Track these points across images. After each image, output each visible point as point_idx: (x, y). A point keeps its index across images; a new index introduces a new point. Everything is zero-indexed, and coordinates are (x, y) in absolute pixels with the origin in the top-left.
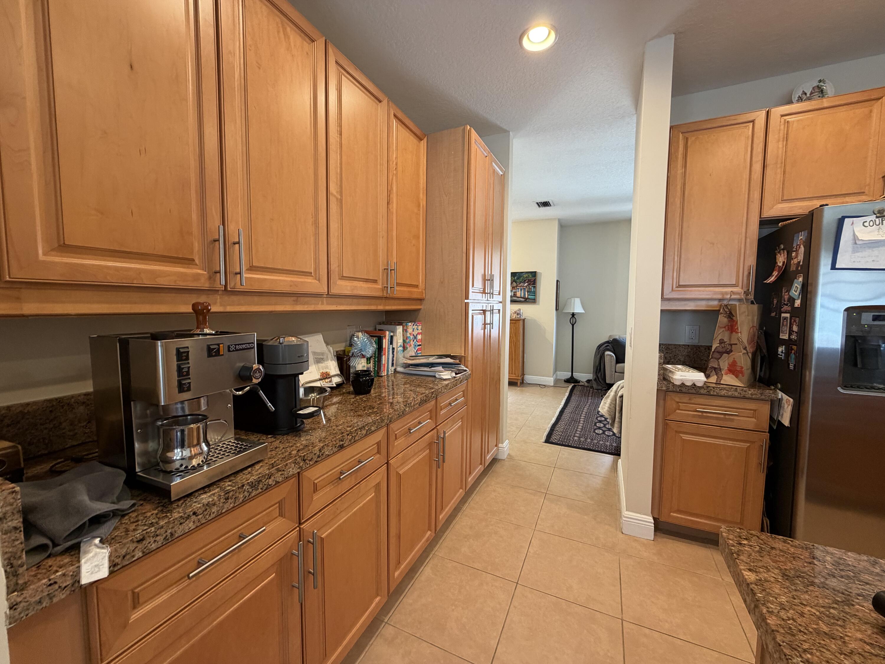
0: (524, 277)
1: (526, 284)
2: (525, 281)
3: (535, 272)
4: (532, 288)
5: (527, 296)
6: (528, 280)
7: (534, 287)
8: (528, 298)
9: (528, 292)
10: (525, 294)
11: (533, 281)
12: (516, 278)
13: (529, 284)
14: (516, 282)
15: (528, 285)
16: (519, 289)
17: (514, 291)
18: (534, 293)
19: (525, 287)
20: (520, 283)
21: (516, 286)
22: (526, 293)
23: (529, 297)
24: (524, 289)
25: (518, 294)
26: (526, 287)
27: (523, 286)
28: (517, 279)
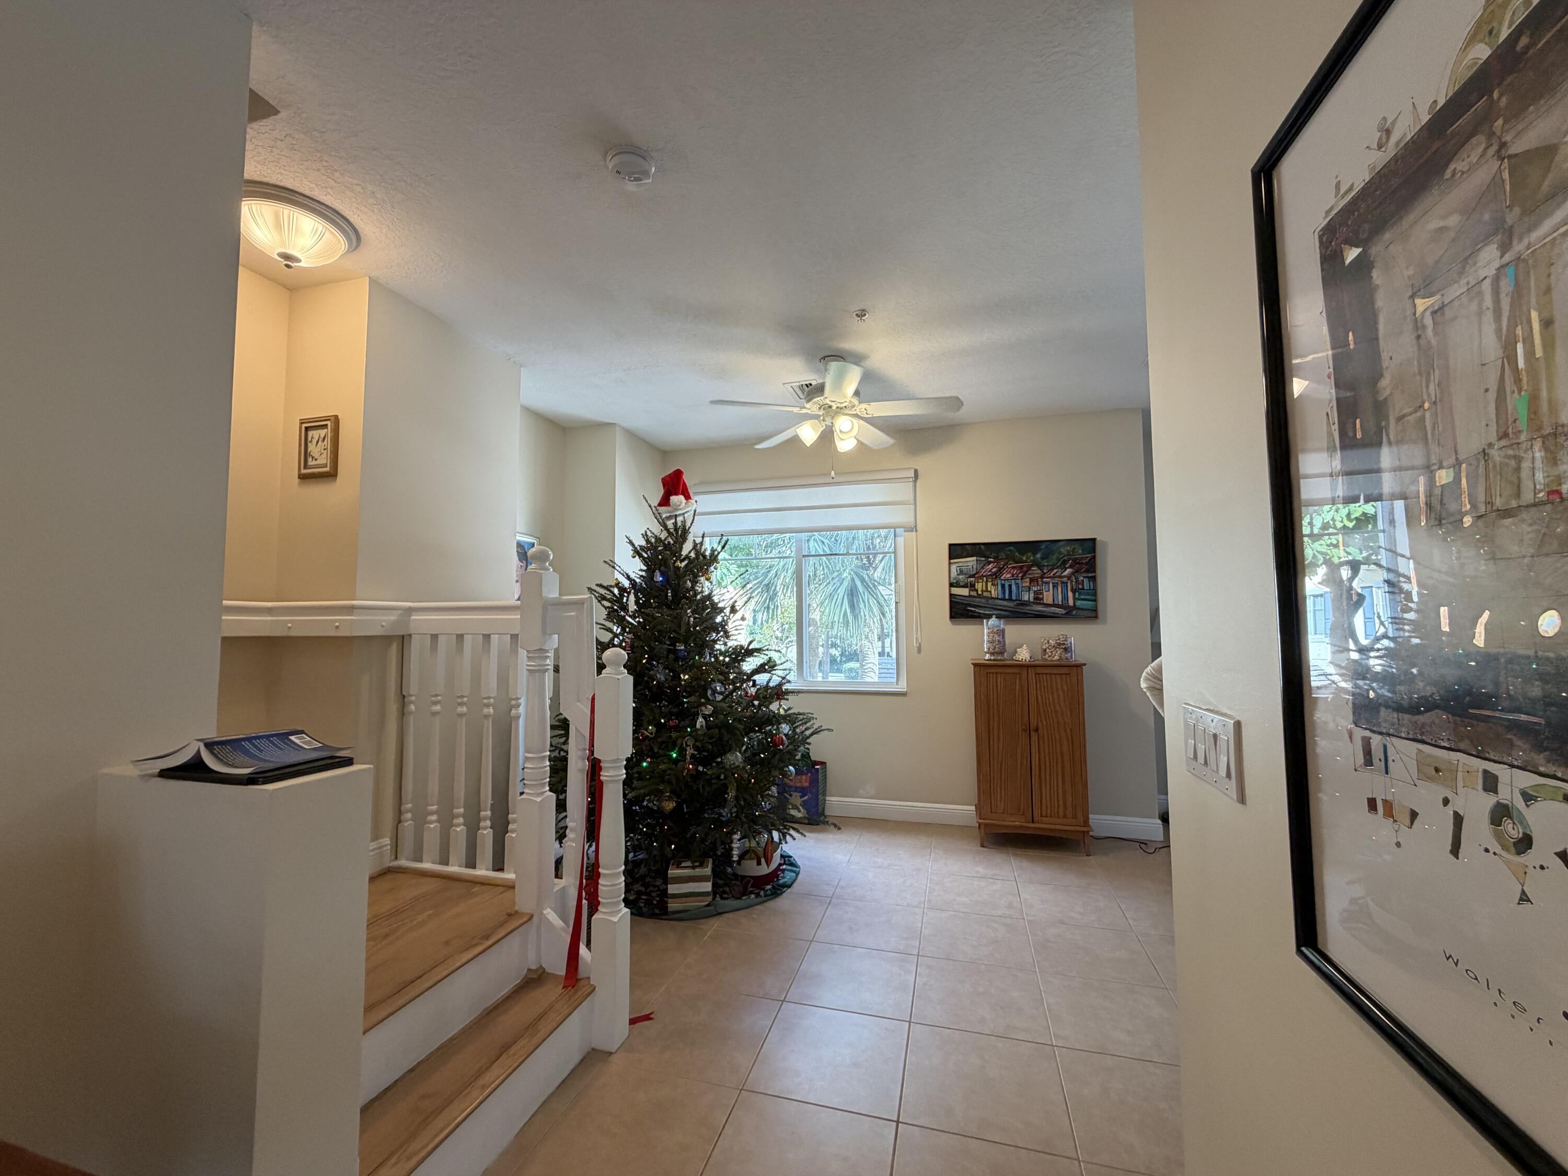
0: (1060, 553)
1: (1068, 571)
2: (1065, 562)
3: (1094, 540)
4: (1086, 581)
5: (1071, 603)
6: (1074, 560)
7: (1089, 578)
8: (1075, 607)
9: (1074, 591)
10: (1065, 598)
11: (1087, 564)
12: (1038, 556)
13: (1077, 571)
14: (1040, 567)
15: (1073, 574)
16: (1048, 583)
17: (1035, 589)
18: (1093, 594)
19: (1065, 580)
20: (1052, 570)
21: (1042, 577)
22: (1070, 594)
23: (1079, 603)
24: (1063, 583)
25: (1048, 597)
26: (1069, 578)
27: (1060, 577)
28: (1042, 558)
